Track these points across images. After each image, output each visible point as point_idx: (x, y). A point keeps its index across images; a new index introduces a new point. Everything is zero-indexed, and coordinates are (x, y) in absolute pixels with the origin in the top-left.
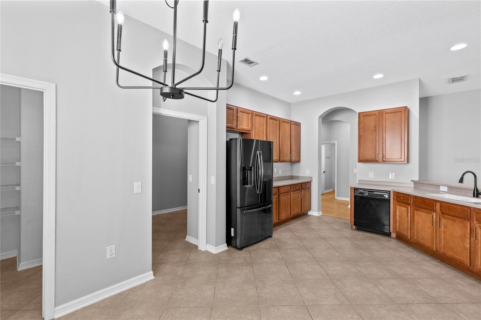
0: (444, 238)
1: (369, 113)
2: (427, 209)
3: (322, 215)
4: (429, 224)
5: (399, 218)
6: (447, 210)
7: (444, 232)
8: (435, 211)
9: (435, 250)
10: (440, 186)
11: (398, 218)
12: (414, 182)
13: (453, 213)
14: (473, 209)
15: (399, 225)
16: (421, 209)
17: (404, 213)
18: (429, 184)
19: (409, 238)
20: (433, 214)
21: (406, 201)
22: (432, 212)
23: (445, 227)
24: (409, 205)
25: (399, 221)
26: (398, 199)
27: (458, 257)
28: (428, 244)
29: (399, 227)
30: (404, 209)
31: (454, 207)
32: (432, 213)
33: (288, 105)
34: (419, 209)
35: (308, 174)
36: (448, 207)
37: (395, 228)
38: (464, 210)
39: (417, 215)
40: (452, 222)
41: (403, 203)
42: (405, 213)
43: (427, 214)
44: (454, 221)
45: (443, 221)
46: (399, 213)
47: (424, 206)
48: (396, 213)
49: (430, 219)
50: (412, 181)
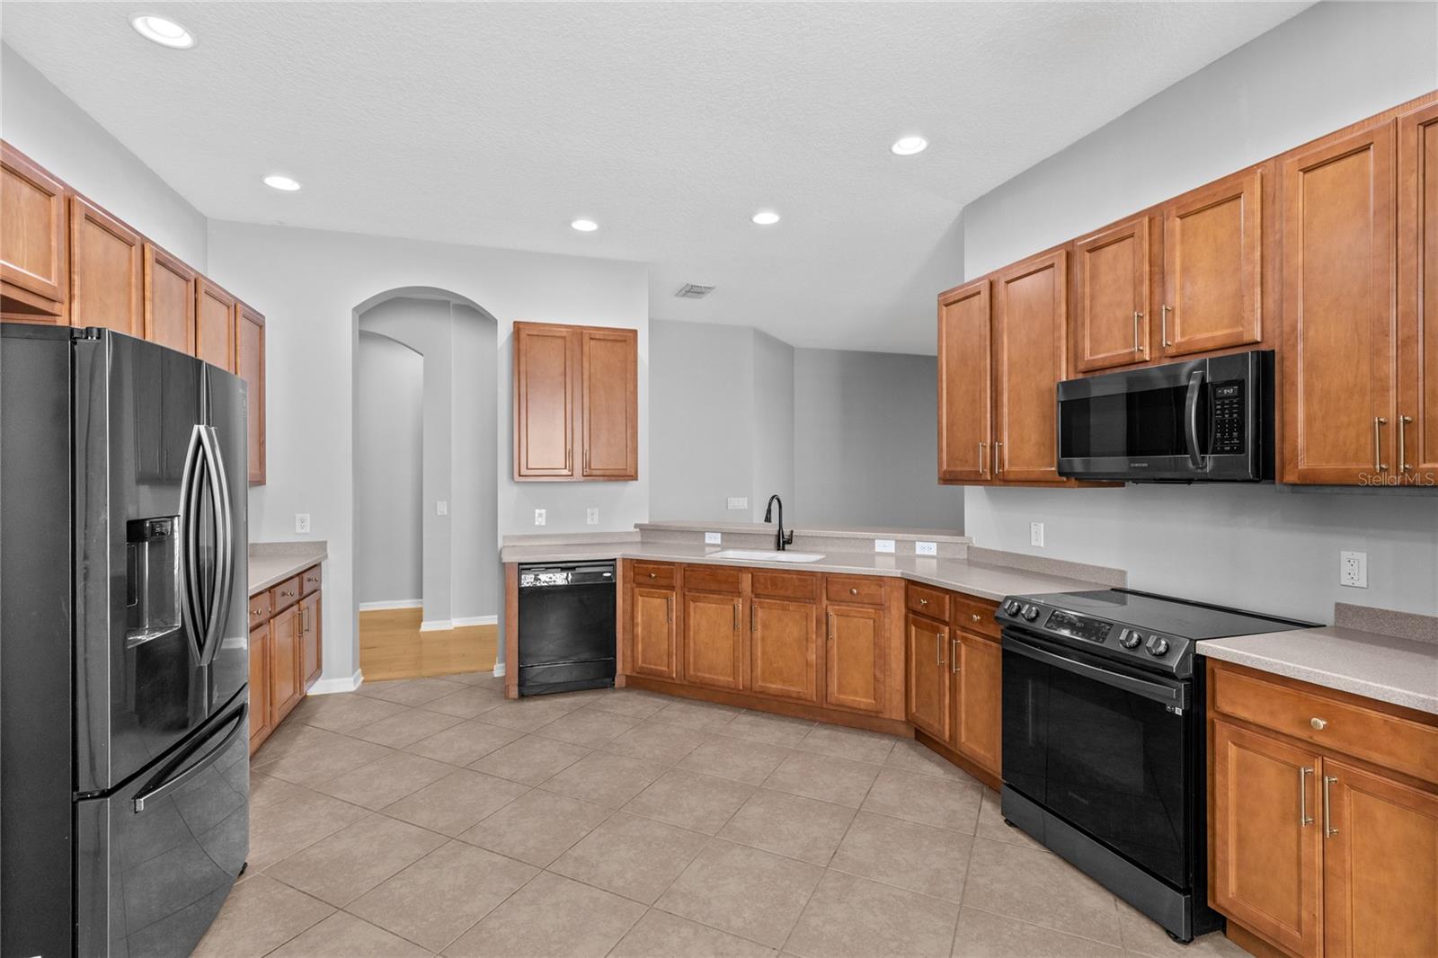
0: (764, 653)
1: (547, 328)
2: (719, 592)
3: (364, 681)
4: (726, 629)
5: (643, 629)
6: (769, 586)
7: (763, 639)
8: (739, 594)
9: (741, 688)
10: (704, 532)
11: (639, 630)
12: (641, 529)
13: (782, 593)
14: (820, 575)
15: (643, 650)
16: (707, 595)
17: (658, 615)
18: (678, 531)
19: (674, 675)
20: (735, 602)
21: (663, 582)
22: (736, 599)
23: (765, 626)
24: (672, 588)
25: (643, 639)
26: (641, 579)
27: (792, 689)
28: (724, 679)
29: (642, 655)
30: (657, 602)
31: (783, 578)
32: (733, 600)
33: (198, 223)
34: (702, 595)
35: (307, 529)
36: (771, 579)
37: (629, 659)
38: (805, 580)
39: (695, 612)
40: (780, 612)
41: (653, 588)
42: (662, 616)
43: (721, 606)
44: (784, 609)
45: (760, 614)
46: (642, 615)
47: (714, 586)
48: (633, 618)
49: (729, 615)
50: (636, 526)
